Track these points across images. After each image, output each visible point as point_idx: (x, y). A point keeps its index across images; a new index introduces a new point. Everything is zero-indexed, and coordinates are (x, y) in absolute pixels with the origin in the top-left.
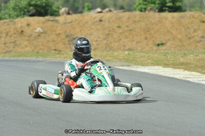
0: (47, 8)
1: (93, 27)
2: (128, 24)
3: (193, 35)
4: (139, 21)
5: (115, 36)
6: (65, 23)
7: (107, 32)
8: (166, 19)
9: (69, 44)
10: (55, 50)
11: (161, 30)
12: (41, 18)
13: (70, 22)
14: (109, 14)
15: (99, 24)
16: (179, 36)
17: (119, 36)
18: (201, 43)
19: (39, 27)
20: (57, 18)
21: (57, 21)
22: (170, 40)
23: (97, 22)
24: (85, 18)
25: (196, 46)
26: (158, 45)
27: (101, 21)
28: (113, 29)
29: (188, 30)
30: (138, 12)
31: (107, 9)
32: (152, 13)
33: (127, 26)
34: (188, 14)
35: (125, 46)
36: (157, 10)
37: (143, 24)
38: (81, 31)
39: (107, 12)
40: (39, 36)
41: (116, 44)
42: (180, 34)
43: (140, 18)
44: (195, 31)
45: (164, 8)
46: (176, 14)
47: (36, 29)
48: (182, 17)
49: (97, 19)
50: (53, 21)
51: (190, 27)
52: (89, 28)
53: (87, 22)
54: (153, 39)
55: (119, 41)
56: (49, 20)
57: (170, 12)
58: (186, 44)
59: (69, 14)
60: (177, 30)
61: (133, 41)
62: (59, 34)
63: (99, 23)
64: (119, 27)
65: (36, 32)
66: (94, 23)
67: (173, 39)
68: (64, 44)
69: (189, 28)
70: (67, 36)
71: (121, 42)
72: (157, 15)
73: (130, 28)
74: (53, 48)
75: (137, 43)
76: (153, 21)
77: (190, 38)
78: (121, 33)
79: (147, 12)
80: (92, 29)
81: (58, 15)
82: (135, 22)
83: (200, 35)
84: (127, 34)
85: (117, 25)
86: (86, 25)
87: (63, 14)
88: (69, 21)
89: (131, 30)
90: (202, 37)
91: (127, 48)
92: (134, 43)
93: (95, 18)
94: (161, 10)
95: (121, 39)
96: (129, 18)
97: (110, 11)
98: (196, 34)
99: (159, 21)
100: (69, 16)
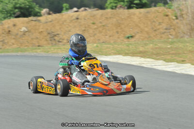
0: (30, 10)
1: (71, 25)
2: (101, 20)
3: (158, 27)
4: (110, 18)
5: (91, 31)
6: (46, 22)
7: (83, 29)
8: (134, 14)
9: (51, 40)
10: (39, 46)
11: (130, 25)
12: (25, 19)
13: (51, 22)
14: (84, 13)
15: (76, 22)
16: (146, 29)
17: (94, 32)
18: (165, 34)
19: (23, 26)
20: (39, 18)
21: (39, 21)
22: (138, 33)
23: (74, 20)
24: (64, 17)
25: (161, 37)
26: (128, 38)
27: (77, 19)
28: (89, 26)
29: (154, 23)
30: (109, 10)
31: (83, 9)
32: (122, 10)
33: (101, 23)
34: (153, 9)
35: (99, 40)
36: (126, 8)
37: (115, 20)
38: (60, 28)
39: (83, 11)
40: (24, 34)
41: (92, 38)
42: (146, 27)
43: (111, 15)
44: (160, 24)
45: (132, 5)
46: (142, 10)
47: (21, 29)
48: (148, 12)
49: (74, 18)
50: (35, 21)
51: (155, 20)
52: (67, 26)
53: (65, 21)
54: (124, 33)
55: (94, 36)
56: (32, 20)
57: (137, 8)
58: (152, 36)
59: (49, 14)
60: (144, 24)
61: (106, 35)
62: (42, 32)
63: (76, 20)
64: (94, 24)
65: (21, 31)
66: (72, 21)
67: (141, 32)
68: (47, 40)
69: (154, 22)
70: (49, 34)
71: (96, 37)
72: (126, 11)
73: (103, 24)
74: (37, 45)
75: (110, 36)
76: (123, 17)
77: (155, 30)
78: (95, 29)
79: (117, 9)
80: (70, 26)
81: (40, 16)
82: (107, 18)
83: (165, 28)
84: (101, 29)
85: (92, 22)
86: (65, 23)
87: (44, 14)
88: (50, 20)
89: (104, 26)
90: (166, 29)
91: (101, 41)
92: (107, 37)
93: (72, 17)
94: (130, 7)
95: (96, 34)
96: (102, 15)
97: (86, 10)
98: (161, 26)
99: (128, 17)
100: (50, 16)
